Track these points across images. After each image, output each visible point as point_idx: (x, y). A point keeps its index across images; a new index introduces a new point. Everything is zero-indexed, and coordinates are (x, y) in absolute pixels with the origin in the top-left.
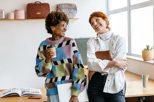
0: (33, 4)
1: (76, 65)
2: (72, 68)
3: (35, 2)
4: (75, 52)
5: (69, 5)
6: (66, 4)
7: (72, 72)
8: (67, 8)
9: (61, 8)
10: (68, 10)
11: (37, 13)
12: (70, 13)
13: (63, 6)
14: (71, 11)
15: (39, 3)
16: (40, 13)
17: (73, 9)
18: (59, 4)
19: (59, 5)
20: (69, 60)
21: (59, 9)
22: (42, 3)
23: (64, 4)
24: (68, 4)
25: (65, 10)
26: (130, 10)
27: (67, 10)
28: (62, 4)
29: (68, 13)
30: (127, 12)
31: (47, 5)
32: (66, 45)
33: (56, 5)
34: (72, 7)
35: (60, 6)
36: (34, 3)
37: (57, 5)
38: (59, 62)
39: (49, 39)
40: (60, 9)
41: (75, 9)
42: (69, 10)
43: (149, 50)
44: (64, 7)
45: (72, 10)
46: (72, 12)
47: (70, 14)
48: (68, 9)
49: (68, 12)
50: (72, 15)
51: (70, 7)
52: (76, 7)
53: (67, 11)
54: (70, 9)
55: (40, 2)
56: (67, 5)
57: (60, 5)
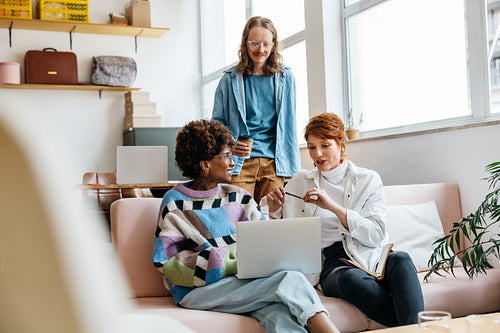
0: (40, 52)
3: (45, 49)
5: (120, 58)
6: (112, 57)
8: (115, 65)
9: (103, 64)
10: (118, 69)
11: (50, 73)
12: (122, 74)
13: (106, 61)
14: (124, 72)
15: (53, 51)
16: (55, 73)
17: (128, 68)
18: (96, 56)
19: (98, 58)
21: (98, 66)
22: (58, 50)
24: (117, 57)
25: (111, 68)
27: (116, 68)
29: (118, 76)
31: (71, 57)
33: (91, 58)
34: (126, 64)
35: (100, 61)
36: (42, 49)
37: (94, 58)
40: (100, 65)
41: (133, 67)
42: (121, 69)
44: (108, 62)
45: (127, 70)
46: (126, 75)
47: (122, 78)
48: (118, 66)
49: (118, 73)
50: (127, 79)
51: (121, 63)
53: (116, 72)
54: (122, 67)
55: (55, 50)
56: (115, 59)
57: (100, 59)
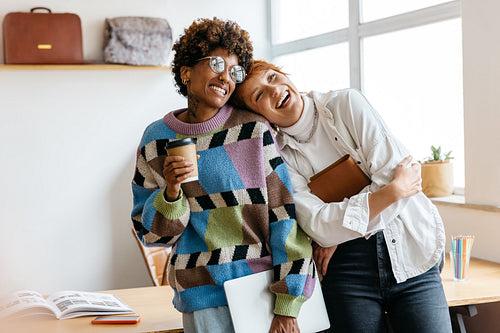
0: (26, 14)
1: (283, 207)
2: (267, 221)
3: (32, 10)
4: (275, 162)
5: (148, 21)
6: (135, 18)
7: (267, 232)
8: (140, 32)
9: (122, 31)
10: (144, 39)
11: (41, 47)
12: (150, 46)
13: (126, 25)
14: (154, 42)
15: (46, 12)
16: (48, 47)
17: (159, 36)
18: (111, 16)
19: (114, 20)
20: (255, 194)
21: (113, 34)
22: (54, 11)
23: (129, 17)
24: (142, 18)
25: (134, 37)
26: (360, 38)
27: (141, 36)
28: (124, 19)
29: (145, 48)
30: (346, 45)
31: (72, 21)
32: (240, 138)
33: (103, 19)
34: (156, 29)
35: (116, 25)
36: (28, 10)
37: (107, 21)
38: (217, 199)
39: (177, 114)
40: (117, 32)
41: (168, 34)
42: (148, 38)
43: (441, 162)
44: (129, 27)
45: (158, 39)
46: (156, 47)
47: (150, 52)
48: (144, 34)
49: (144, 45)
50: (158, 54)
51: (149, 28)
52: (169, 28)
53: (141, 42)
54: (151, 34)
55: (49, 10)
56: (139, 22)
57: (117, 21)
